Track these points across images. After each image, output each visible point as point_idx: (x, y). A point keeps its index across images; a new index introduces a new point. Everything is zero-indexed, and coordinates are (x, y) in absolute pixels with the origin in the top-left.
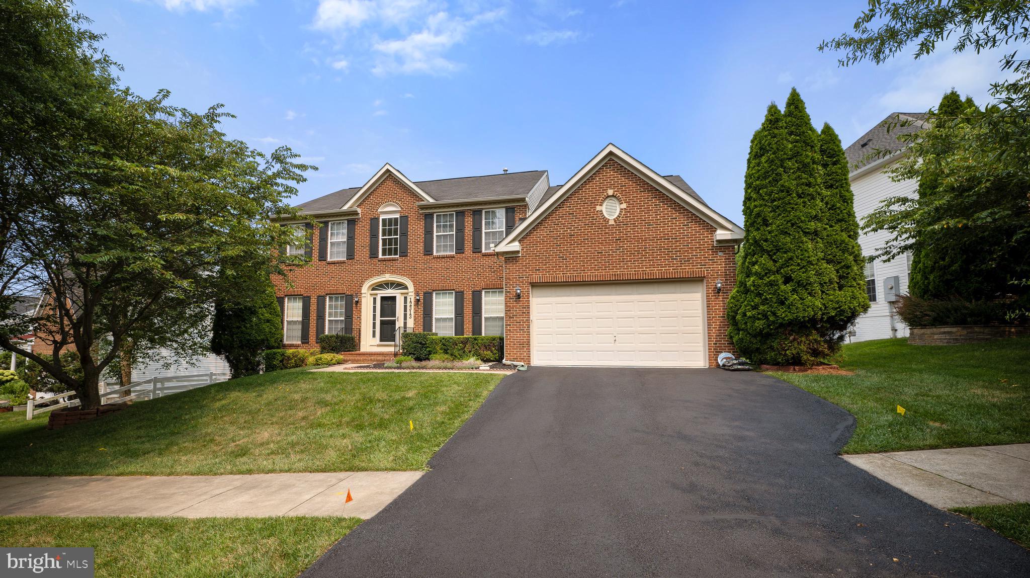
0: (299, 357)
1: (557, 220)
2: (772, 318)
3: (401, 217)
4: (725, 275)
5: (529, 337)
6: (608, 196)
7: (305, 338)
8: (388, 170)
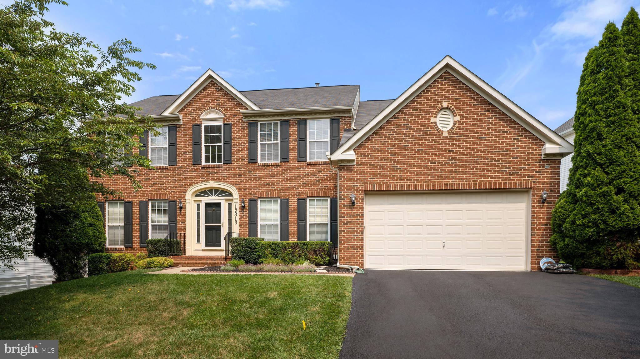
0: (125, 260)
1: (392, 130)
2: (602, 226)
3: (224, 124)
4: (550, 186)
5: (363, 242)
6: (443, 109)
7: (128, 243)
8: (210, 77)
